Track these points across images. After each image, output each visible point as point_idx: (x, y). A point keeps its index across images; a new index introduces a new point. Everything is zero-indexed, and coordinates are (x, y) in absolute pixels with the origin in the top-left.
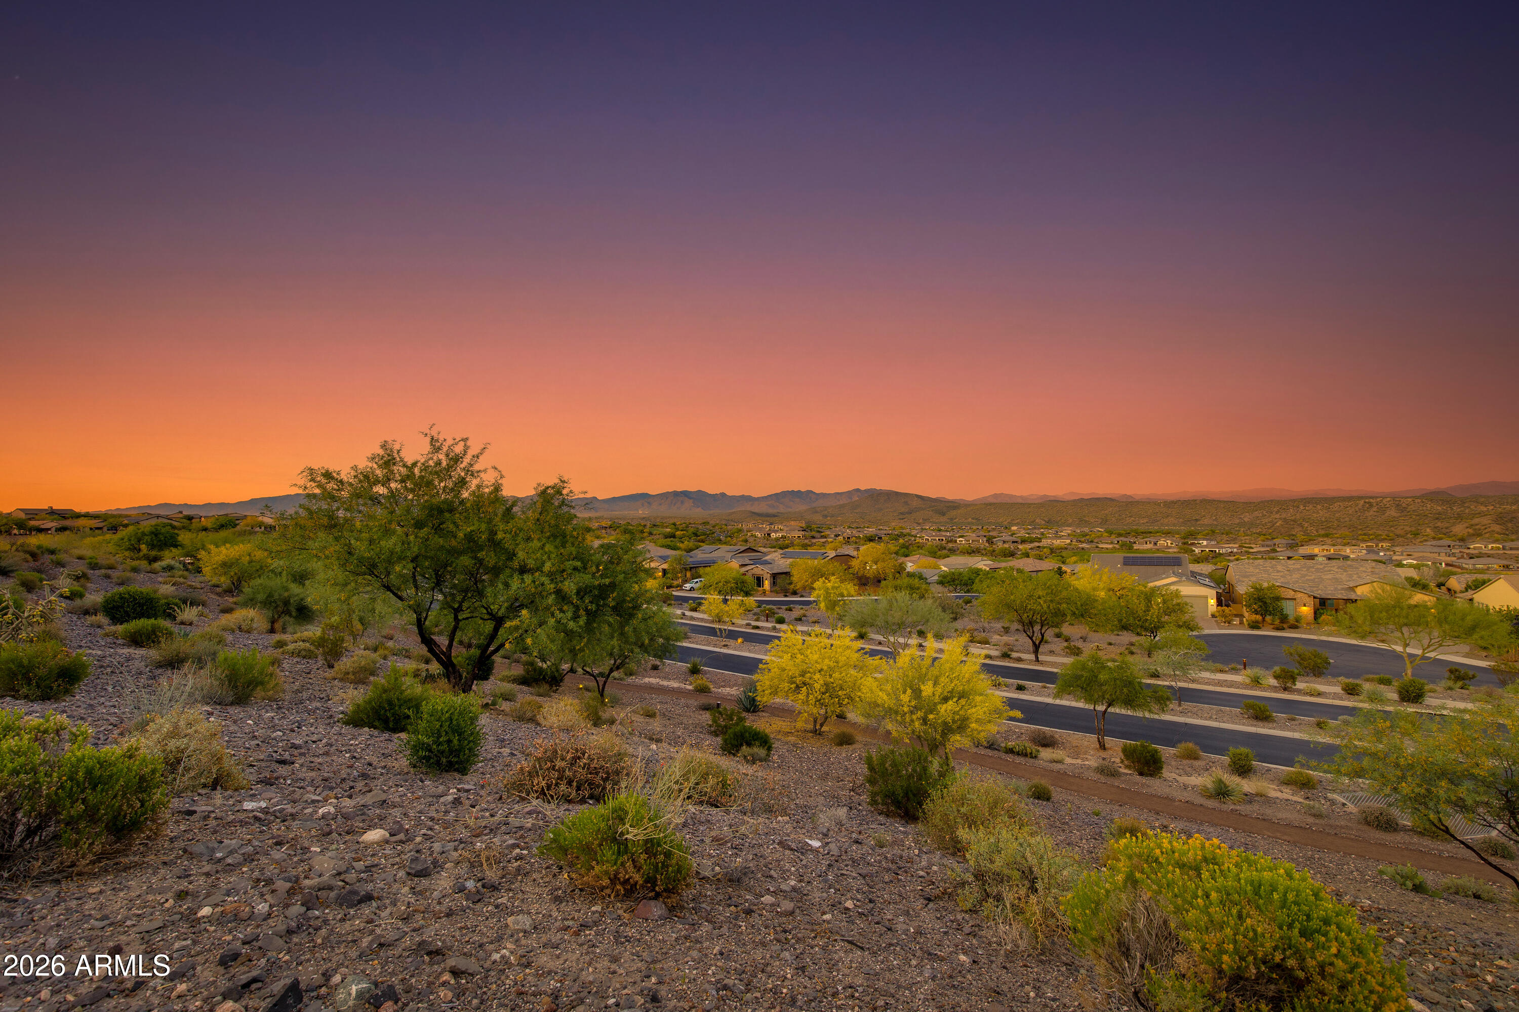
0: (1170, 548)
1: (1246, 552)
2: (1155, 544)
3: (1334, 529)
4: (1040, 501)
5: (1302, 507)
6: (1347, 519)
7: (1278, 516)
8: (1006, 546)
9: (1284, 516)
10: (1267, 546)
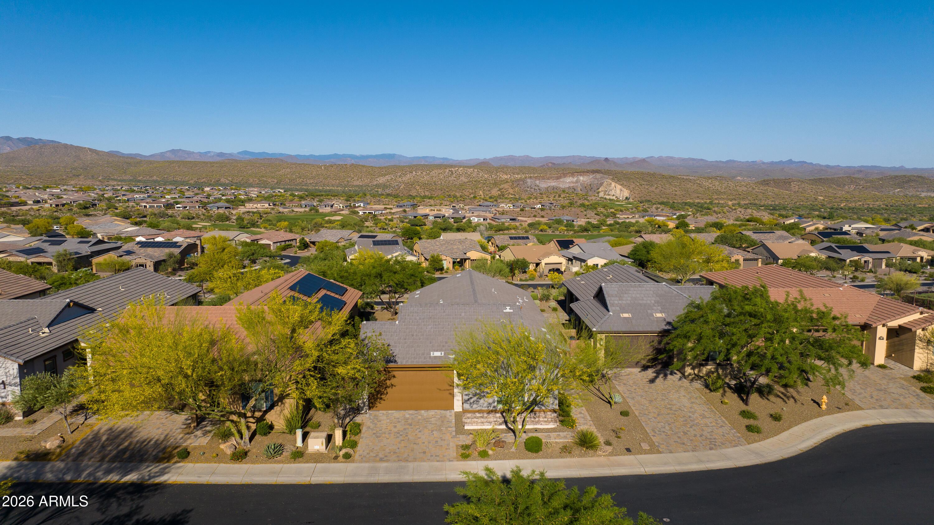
0: (342, 210)
1: (390, 213)
2: (332, 206)
3: (434, 191)
4: (218, 159)
5: (414, 172)
6: (439, 182)
7: (400, 179)
8: (221, 211)
9: (404, 179)
10: (401, 207)
